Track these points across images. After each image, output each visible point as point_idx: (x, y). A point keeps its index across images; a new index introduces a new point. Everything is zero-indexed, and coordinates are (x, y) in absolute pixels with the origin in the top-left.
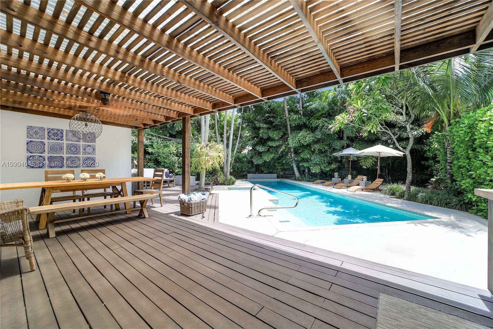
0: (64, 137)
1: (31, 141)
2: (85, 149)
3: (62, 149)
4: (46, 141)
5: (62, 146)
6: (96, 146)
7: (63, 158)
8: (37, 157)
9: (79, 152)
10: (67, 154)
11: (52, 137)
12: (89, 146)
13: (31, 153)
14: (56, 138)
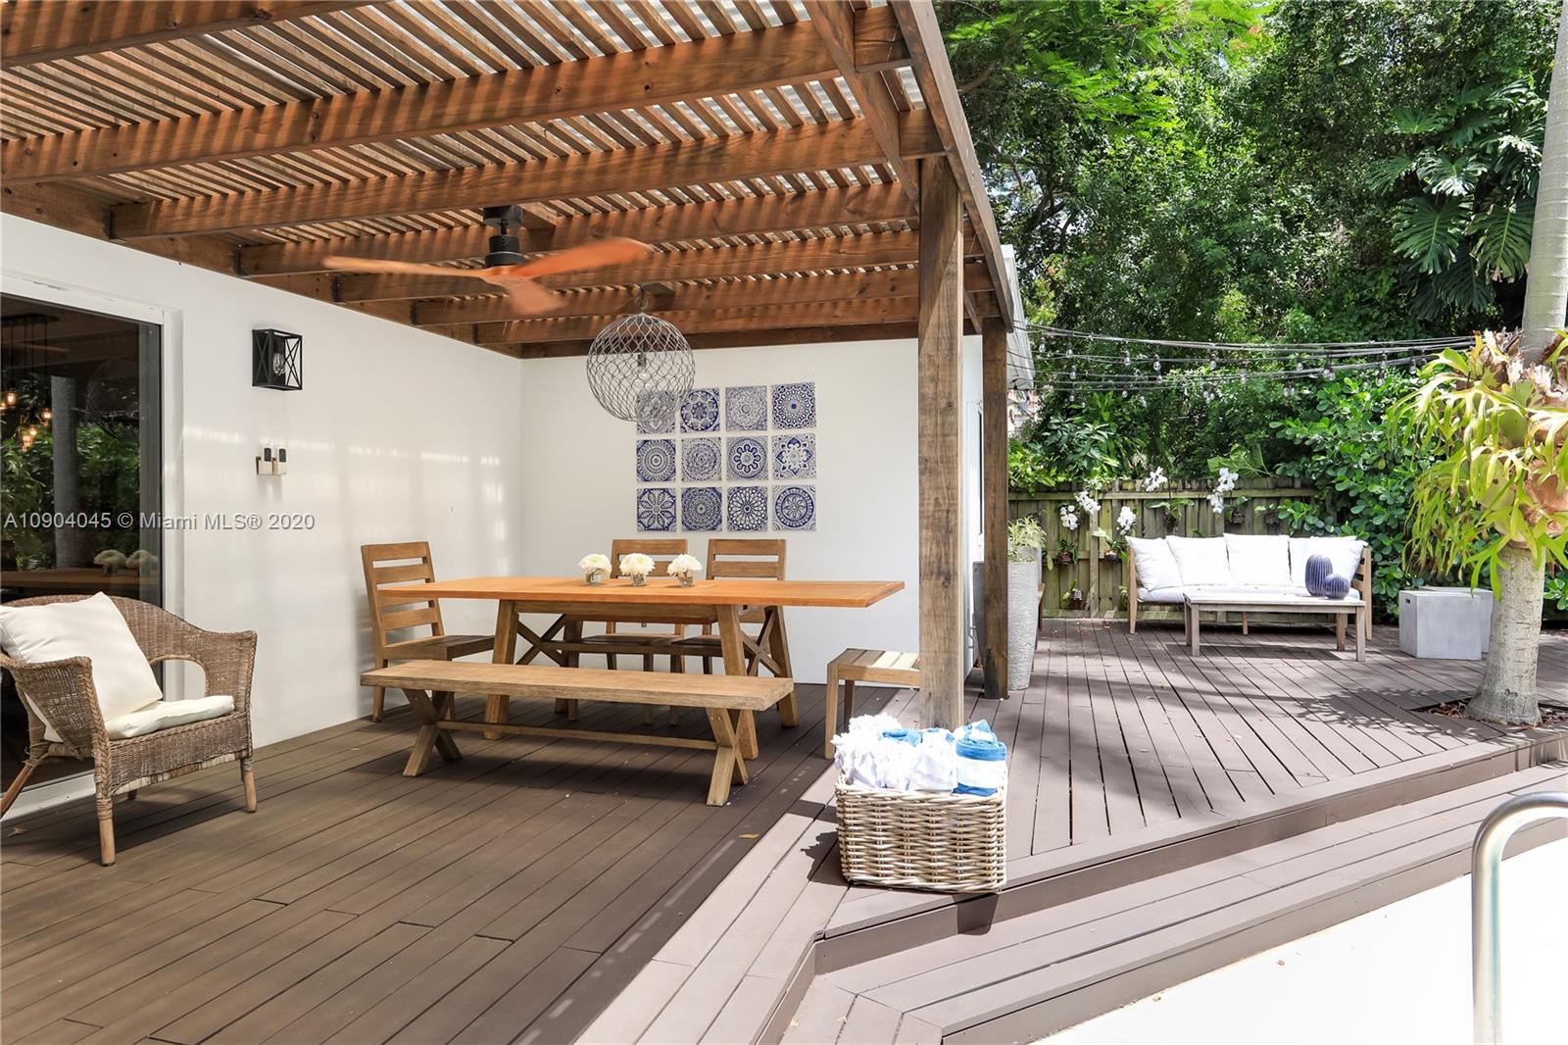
0: (722, 419)
1: (646, 441)
2: (779, 456)
3: (715, 461)
4: (677, 437)
5: (715, 449)
6: (817, 442)
7: (720, 496)
8: (657, 493)
9: (764, 468)
10: (729, 479)
11: (692, 420)
12: (793, 441)
13: (646, 480)
14: (699, 423)
